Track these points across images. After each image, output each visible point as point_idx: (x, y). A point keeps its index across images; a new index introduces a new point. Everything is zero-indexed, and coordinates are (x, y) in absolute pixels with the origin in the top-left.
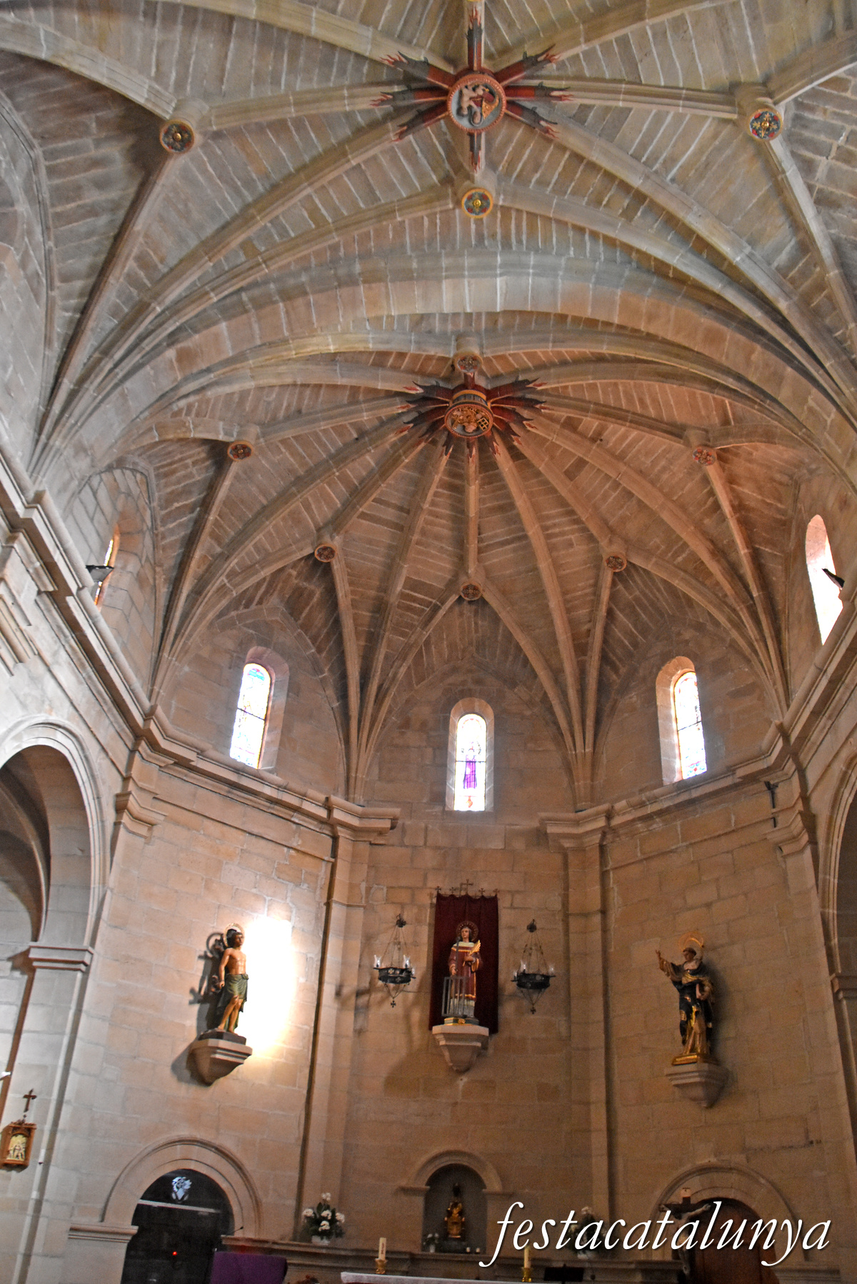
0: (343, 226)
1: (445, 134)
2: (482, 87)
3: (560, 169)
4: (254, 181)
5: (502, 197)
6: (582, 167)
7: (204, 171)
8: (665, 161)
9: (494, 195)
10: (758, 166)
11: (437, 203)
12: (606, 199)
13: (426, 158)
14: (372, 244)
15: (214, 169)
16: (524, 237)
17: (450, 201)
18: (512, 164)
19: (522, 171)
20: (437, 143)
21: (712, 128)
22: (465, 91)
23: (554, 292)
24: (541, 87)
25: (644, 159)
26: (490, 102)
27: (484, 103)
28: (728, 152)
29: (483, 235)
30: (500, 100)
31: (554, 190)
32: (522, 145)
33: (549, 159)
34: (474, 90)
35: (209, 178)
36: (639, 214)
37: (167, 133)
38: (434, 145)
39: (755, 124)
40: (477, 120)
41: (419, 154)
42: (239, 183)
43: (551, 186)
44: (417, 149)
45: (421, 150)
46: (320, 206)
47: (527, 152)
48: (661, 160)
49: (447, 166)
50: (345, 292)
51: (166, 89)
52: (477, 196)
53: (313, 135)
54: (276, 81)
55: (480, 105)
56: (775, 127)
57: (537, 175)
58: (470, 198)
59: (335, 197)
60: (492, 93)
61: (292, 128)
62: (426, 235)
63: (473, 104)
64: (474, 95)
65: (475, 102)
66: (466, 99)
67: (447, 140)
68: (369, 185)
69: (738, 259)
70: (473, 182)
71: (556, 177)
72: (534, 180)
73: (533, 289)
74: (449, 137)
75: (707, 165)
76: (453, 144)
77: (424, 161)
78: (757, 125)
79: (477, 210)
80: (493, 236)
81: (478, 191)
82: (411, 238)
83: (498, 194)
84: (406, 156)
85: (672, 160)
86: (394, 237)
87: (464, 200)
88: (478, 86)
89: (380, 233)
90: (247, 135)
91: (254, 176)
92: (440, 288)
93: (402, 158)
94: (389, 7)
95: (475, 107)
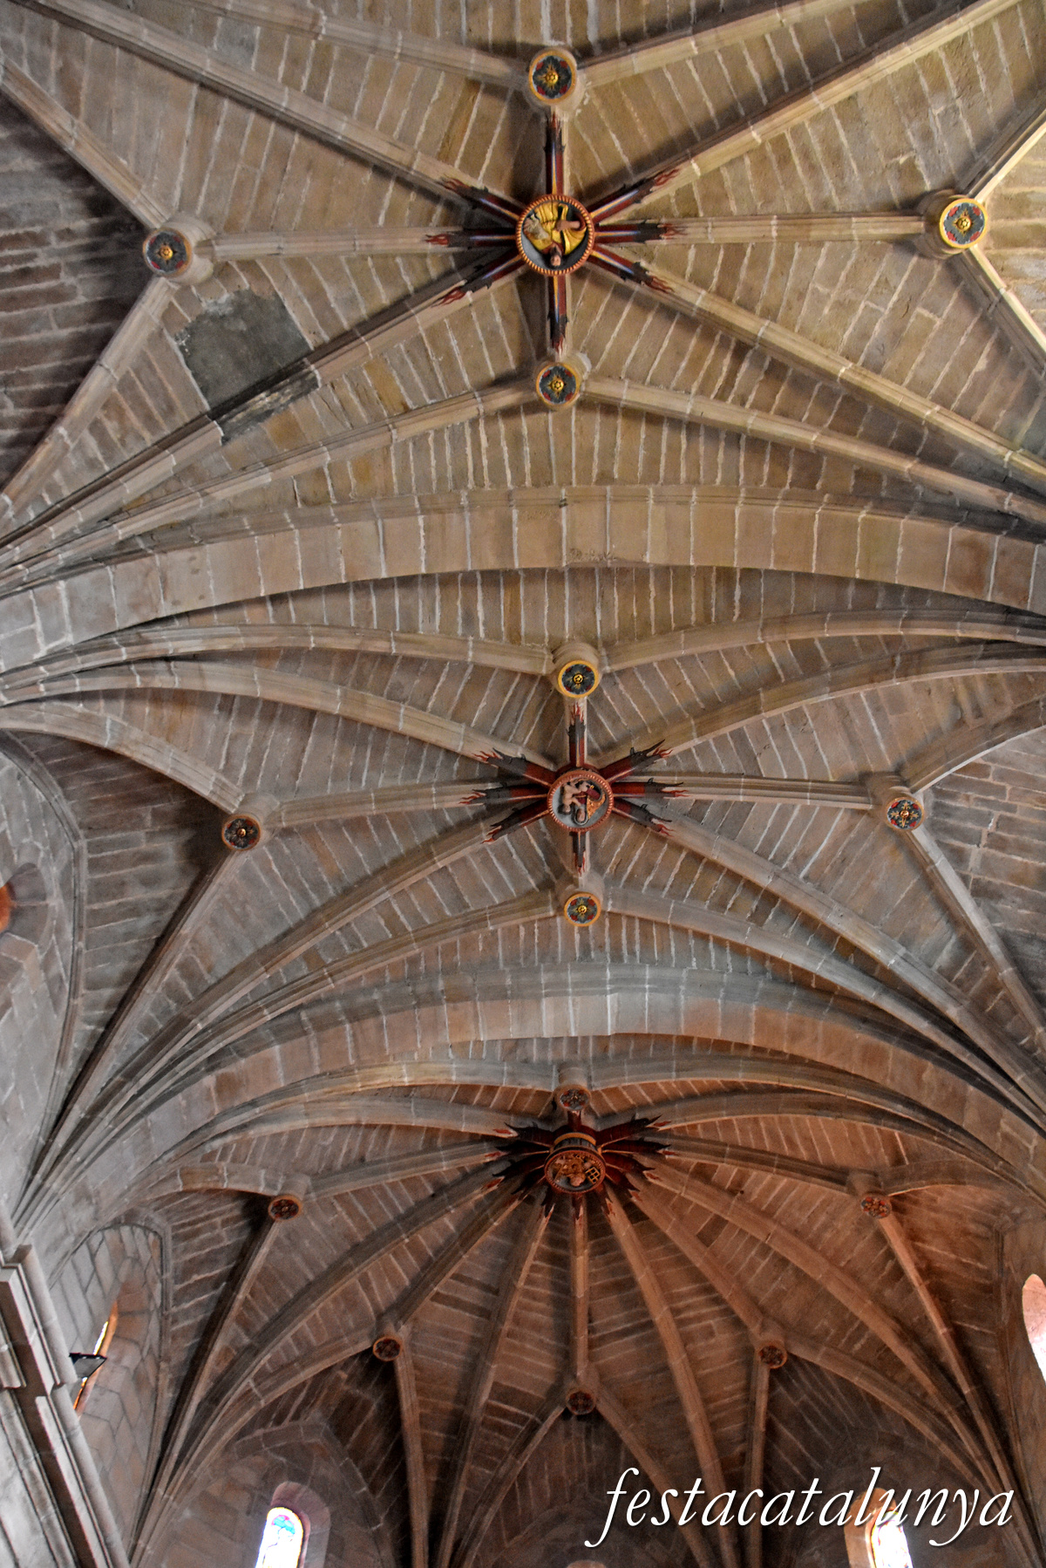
0: (424, 935)
1: (545, 834)
2: (585, 784)
3: (676, 870)
4: (324, 883)
5: (610, 902)
6: (701, 867)
7: (268, 872)
8: (795, 858)
9: (602, 899)
10: (901, 858)
11: (536, 910)
12: (731, 902)
13: (522, 859)
14: (458, 956)
15: (280, 868)
16: (637, 948)
17: (550, 907)
18: (620, 866)
19: (632, 874)
20: (535, 845)
21: (845, 820)
22: (567, 788)
23: (675, 1011)
24: (651, 783)
25: (771, 857)
26: (596, 798)
27: (589, 801)
28: (866, 845)
29: (588, 945)
30: (607, 796)
31: (670, 894)
32: (632, 846)
33: (662, 860)
34: (577, 786)
35: (274, 880)
36: (770, 917)
37: (230, 828)
38: (532, 847)
39: (893, 814)
40: (581, 818)
41: (515, 856)
42: (307, 886)
43: (667, 889)
44: (513, 851)
45: (517, 853)
46: (399, 913)
47: (638, 852)
48: (791, 857)
49: (547, 869)
50: (425, 1012)
51: (235, 783)
52: (582, 902)
53: (394, 835)
54: (355, 776)
55: (584, 801)
56: (916, 816)
57: (650, 878)
58: (574, 904)
59: (416, 903)
60: (597, 789)
61: (372, 827)
62: (522, 946)
63: (576, 801)
64: (577, 791)
65: (579, 800)
66: (568, 796)
67: (546, 841)
68: (457, 890)
69: (892, 962)
70: (577, 885)
71: (671, 879)
72: (647, 883)
73: (650, 1006)
74: (548, 837)
75: (844, 860)
76: (553, 845)
77: (520, 864)
78: (896, 814)
79: (582, 918)
80: (601, 947)
81: (583, 896)
82: (504, 950)
83: (606, 899)
84: (499, 858)
85: (804, 856)
86: (484, 950)
87: (568, 905)
88: (581, 783)
89: (468, 945)
90: (320, 833)
91: (325, 878)
92: (539, 1008)
93: (495, 861)
94: (483, 704)
95: (579, 804)
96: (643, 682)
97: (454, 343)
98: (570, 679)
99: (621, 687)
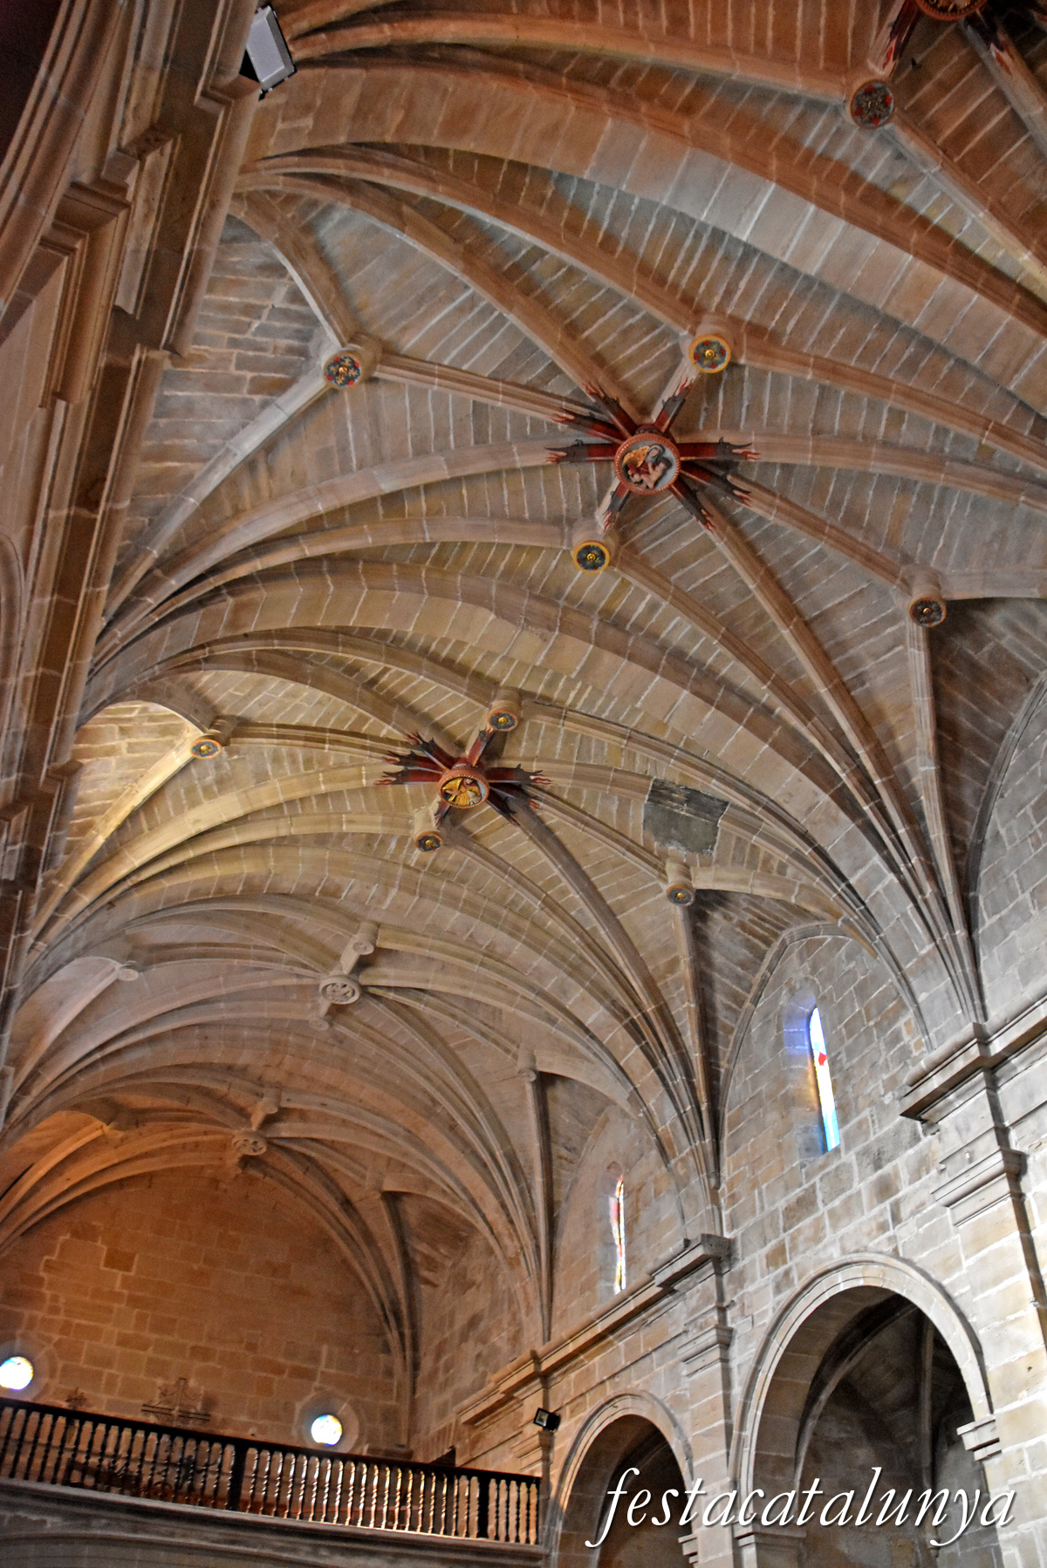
0: (881, 385)
1: (706, 409)
3: (601, 321)
4: (918, 495)
6: (575, 315)
7: (947, 546)
8: (472, 309)
10: (357, 301)
12: (560, 273)
13: (741, 394)
14: (869, 337)
15: (938, 539)
16: (688, 243)
18: (655, 344)
19: (647, 333)
21: (406, 338)
22: (651, 486)
23: (681, 186)
27: (640, 463)
28: (392, 313)
29: (738, 265)
32: (631, 361)
33: (609, 335)
34: (642, 481)
35: (951, 536)
36: (523, 252)
37: (931, 621)
38: (725, 403)
40: (655, 453)
41: (746, 403)
42: (933, 507)
44: (744, 410)
45: (741, 406)
46: (884, 422)
47: (629, 352)
48: (476, 310)
51: (905, 627)
53: (831, 489)
54: (821, 555)
55: (645, 464)
56: (332, 368)
57: (631, 321)
58: (714, 365)
59: (862, 419)
61: (843, 509)
62: (804, 305)
63: (651, 470)
64: (643, 477)
68: (819, 404)
71: (611, 313)
72: (638, 317)
73: (708, 200)
74: (705, 405)
75: (420, 301)
77: (746, 395)
78: (352, 372)
79: (715, 347)
80: (727, 258)
81: (702, 365)
82: (823, 313)
84: (760, 410)
85: (461, 310)
86: (841, 327)
89: (848, 347)
90: (884, 536)
91: (914, 499)
93: (766, 410)
94: (685, 544)
95: (650, 465)
96: (544, 503)
97: (559, 746)
98: (598, 561)
99: (565, 506)
